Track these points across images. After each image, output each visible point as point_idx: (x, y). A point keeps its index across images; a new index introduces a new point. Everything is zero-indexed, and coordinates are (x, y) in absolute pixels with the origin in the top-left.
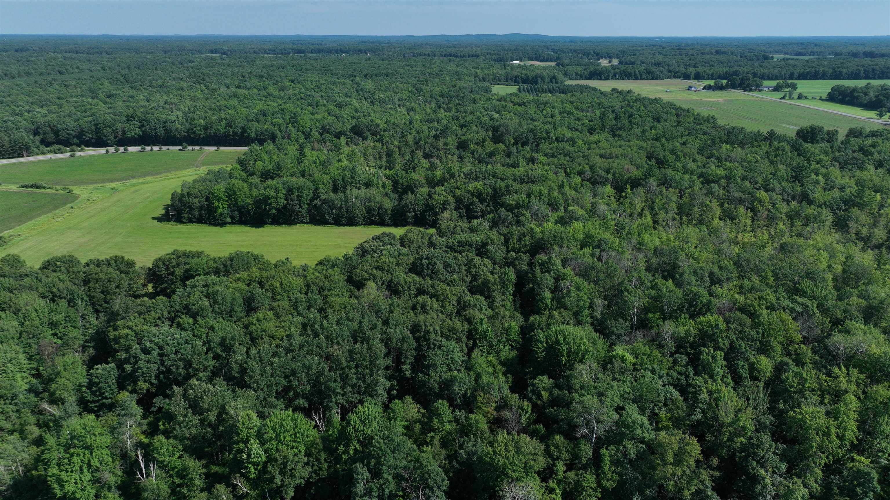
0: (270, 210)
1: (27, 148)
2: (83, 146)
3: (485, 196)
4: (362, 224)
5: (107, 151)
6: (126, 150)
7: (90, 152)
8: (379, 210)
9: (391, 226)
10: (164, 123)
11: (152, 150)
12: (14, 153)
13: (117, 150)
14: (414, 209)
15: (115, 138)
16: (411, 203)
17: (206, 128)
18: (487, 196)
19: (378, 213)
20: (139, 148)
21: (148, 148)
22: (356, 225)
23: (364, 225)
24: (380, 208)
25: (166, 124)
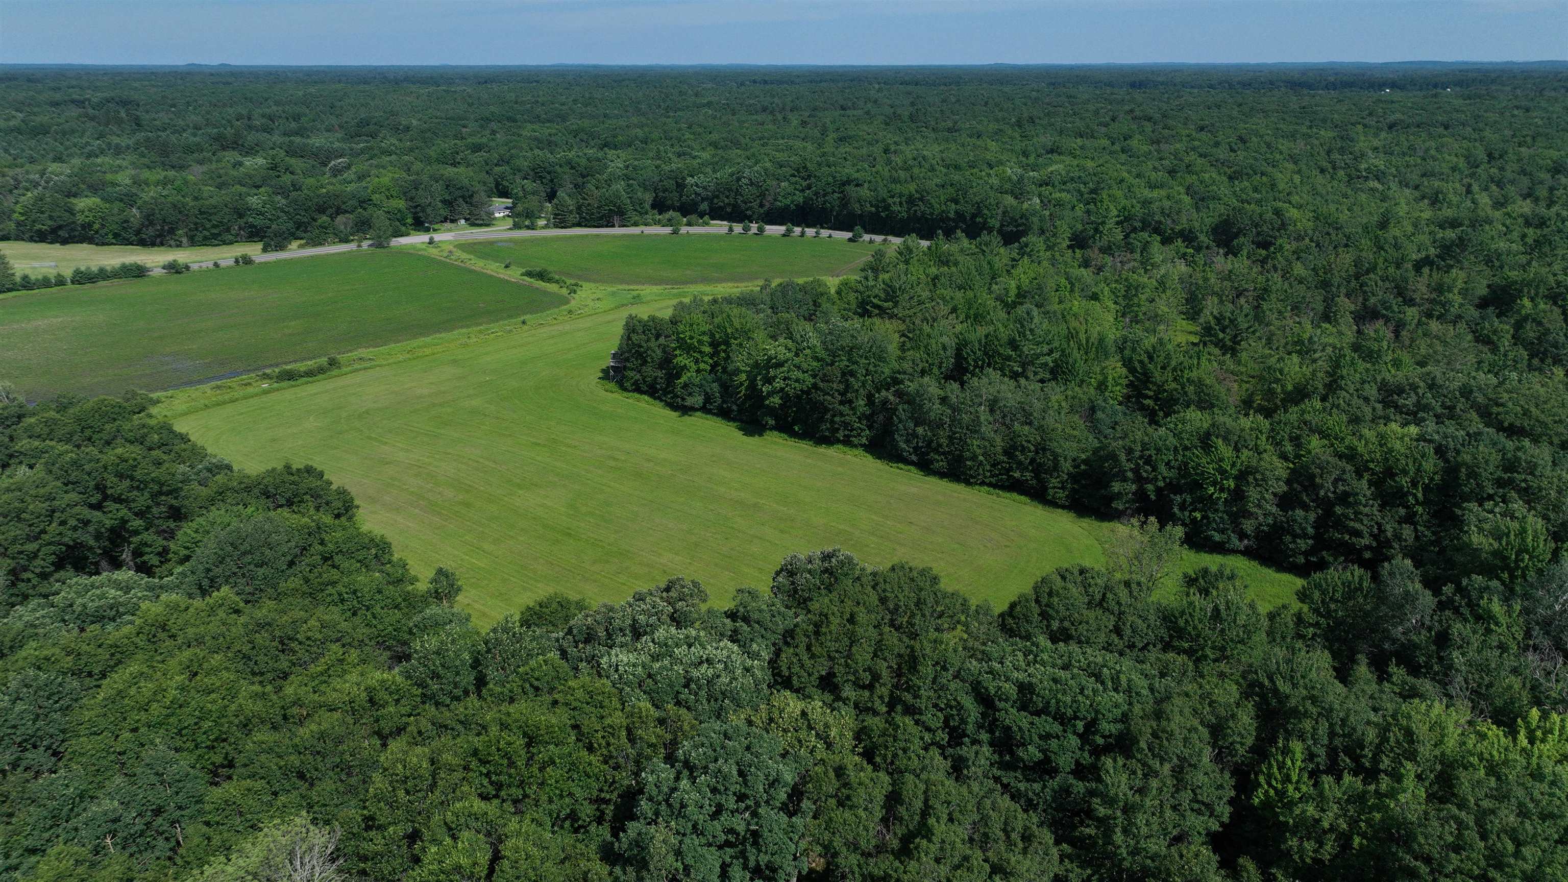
0: (770, 394)
1: (621, 213)
2: (706, 218)
3: (1405, 481)
4: (983, 483)
5: (731, 230)
6: (761, 230)
7: (719, 227)
8: (1037, 452)
9: (1063, 507)
10: (844, 184)
11: (803, 234)
12: (601, 218)
13: (746, 229)
14: (1136, 471)
15: (761, 205)
16: (1130, 451)
17: (911, 201)
18: (1414, 484)
19: (1033, 461)
20: (782, 229)
21: (797, 230)
22: (968, 483)
23: (990, 485)
24: (1041, 448)
25: (847, 187)
